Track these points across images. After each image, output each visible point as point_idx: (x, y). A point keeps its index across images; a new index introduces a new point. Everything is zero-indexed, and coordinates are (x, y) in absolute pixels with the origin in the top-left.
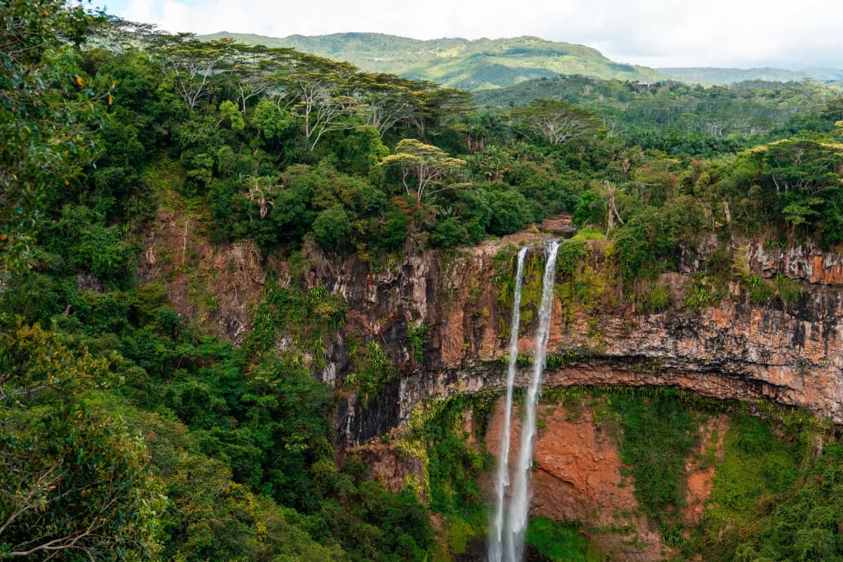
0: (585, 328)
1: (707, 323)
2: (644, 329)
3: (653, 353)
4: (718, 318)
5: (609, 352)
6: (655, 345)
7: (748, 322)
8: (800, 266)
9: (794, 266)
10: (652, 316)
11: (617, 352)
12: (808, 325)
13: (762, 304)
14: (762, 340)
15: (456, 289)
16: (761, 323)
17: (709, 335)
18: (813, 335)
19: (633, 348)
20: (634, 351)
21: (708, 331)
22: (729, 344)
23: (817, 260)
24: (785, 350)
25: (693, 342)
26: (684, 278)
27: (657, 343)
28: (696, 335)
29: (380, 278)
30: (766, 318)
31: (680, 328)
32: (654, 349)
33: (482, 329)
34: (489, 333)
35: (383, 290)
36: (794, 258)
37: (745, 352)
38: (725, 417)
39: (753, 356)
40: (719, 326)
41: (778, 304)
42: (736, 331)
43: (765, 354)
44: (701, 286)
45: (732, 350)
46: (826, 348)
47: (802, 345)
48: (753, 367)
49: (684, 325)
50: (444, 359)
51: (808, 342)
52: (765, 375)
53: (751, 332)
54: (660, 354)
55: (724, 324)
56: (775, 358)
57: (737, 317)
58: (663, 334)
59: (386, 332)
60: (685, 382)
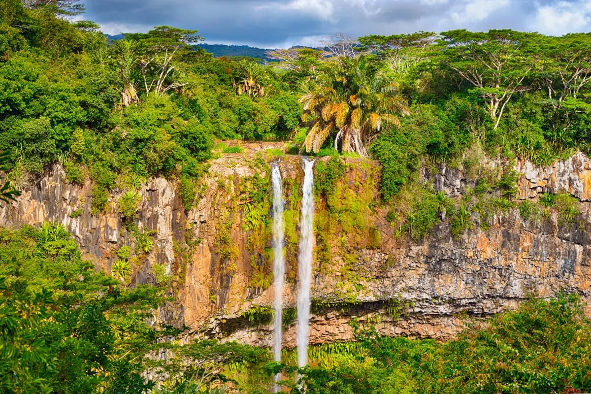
1: (470, 254)
2: (403, 266)
3: (406, 295)
5: (361, 297)
6: (411, 284)
7: (516, 249)
8: (571, 182)
9: (564, 182)
10: (413, 248)
11: (370, 297)
12: (579, 249)
14: (530, 270)
15: (204, 222)
16: (531, 250)
17: (471, 268)
18: (584, 260)
19: (387, 290)
20: (388, 293)
21: (471, 263)
22: (493, 277)
24: (553, 279)
25: (452, 278)
27: (414, 283)
28: (456, 269)
30: (536, 244)
31: (439, 262)
32: (409, 289)
34: (238, 280)
36: (565, 172)
37: (508, 285)
39: (517, 289)
40: (482, 257)
42: (502, 262)
43: (530, 286)
45: (494, 284)
47: (572, 272)
49: (445, 258)
51: (578, 268)
53: (519, 261)
54: (414, 295)
55: (489, 253)
57: (503, 245)
58: (421, 271)
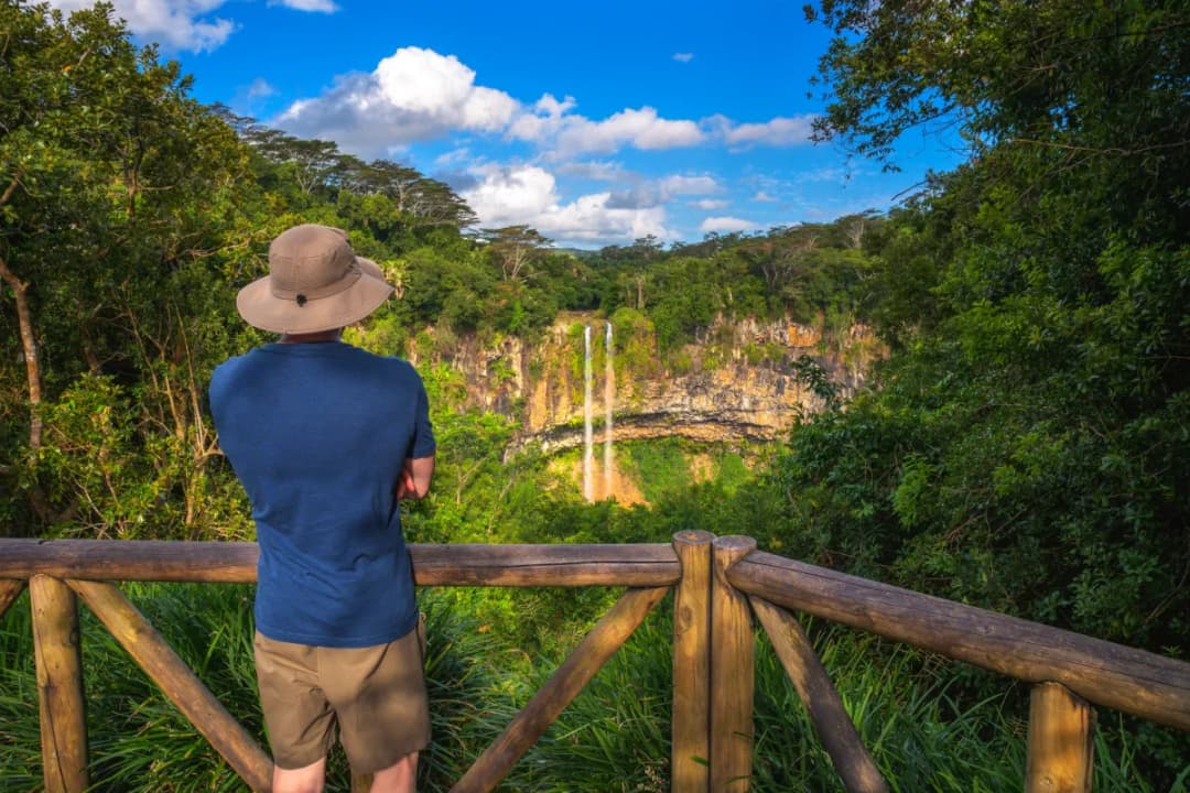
0: (630, 392)
1: (715, 382)
2: (672, 390)
3: (674, 409)
4: (724, 377)
5: (645, 411)
6: (677, 402)
7: (745, 379)
8: (781, 335)
9: (777, 335)
10: (679, 379)
11: (651, 411)
13: (755, 365)
14: (754, 392)
16: (754, 379)
17: (716, 392)
19: (662, 406)
20: (662, 408)
21: (716, 388)
22: (730, 397)
23: (791, 330)
24: (769, 399)
25: (704, 398)
26: (698, 348)
27: (679, 401)
28: (706, 392)
29: (489, 354)
30: (758, 375)
31: (697, 387)
32: (676, 405)
33: (558, 397)
34: (564, 400)
35: (492, 365)
36: (777, 329)
37: (741, 402)
38: (706, 456)
39: (746, 404)
40: (724, 384)
41: (767, 364)
42: (736, 387)
43: (755, 403)
44: (711, 354)
45: (731, 402)
46: (798, 395)
47: (782, 393)
48: (744, 414)
49: (699, 385)
50: (532, 425)
51: (786, 391)
52: (753, 419)
53: (747, 387)
54: (679, 409)
55: (727, 382)
56: (762, 404)
57: (737, 376)
58: (684, 393)
59: (495, 403)
60: (687, 431)
